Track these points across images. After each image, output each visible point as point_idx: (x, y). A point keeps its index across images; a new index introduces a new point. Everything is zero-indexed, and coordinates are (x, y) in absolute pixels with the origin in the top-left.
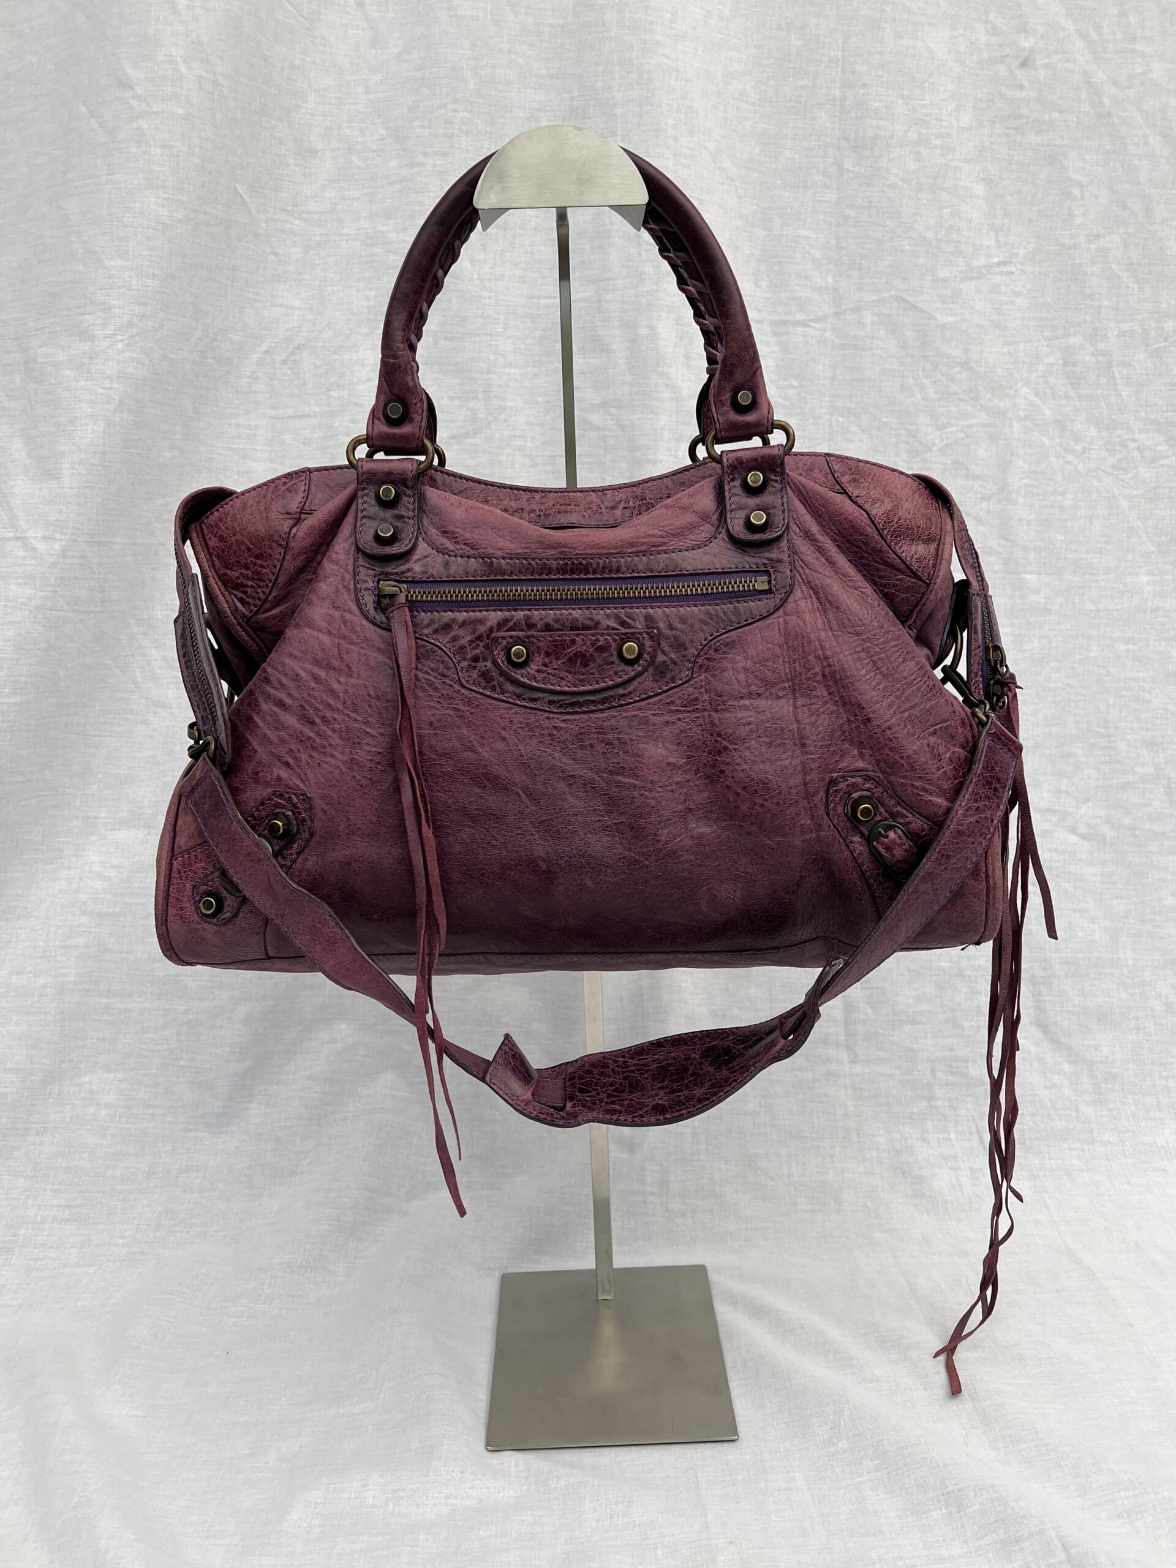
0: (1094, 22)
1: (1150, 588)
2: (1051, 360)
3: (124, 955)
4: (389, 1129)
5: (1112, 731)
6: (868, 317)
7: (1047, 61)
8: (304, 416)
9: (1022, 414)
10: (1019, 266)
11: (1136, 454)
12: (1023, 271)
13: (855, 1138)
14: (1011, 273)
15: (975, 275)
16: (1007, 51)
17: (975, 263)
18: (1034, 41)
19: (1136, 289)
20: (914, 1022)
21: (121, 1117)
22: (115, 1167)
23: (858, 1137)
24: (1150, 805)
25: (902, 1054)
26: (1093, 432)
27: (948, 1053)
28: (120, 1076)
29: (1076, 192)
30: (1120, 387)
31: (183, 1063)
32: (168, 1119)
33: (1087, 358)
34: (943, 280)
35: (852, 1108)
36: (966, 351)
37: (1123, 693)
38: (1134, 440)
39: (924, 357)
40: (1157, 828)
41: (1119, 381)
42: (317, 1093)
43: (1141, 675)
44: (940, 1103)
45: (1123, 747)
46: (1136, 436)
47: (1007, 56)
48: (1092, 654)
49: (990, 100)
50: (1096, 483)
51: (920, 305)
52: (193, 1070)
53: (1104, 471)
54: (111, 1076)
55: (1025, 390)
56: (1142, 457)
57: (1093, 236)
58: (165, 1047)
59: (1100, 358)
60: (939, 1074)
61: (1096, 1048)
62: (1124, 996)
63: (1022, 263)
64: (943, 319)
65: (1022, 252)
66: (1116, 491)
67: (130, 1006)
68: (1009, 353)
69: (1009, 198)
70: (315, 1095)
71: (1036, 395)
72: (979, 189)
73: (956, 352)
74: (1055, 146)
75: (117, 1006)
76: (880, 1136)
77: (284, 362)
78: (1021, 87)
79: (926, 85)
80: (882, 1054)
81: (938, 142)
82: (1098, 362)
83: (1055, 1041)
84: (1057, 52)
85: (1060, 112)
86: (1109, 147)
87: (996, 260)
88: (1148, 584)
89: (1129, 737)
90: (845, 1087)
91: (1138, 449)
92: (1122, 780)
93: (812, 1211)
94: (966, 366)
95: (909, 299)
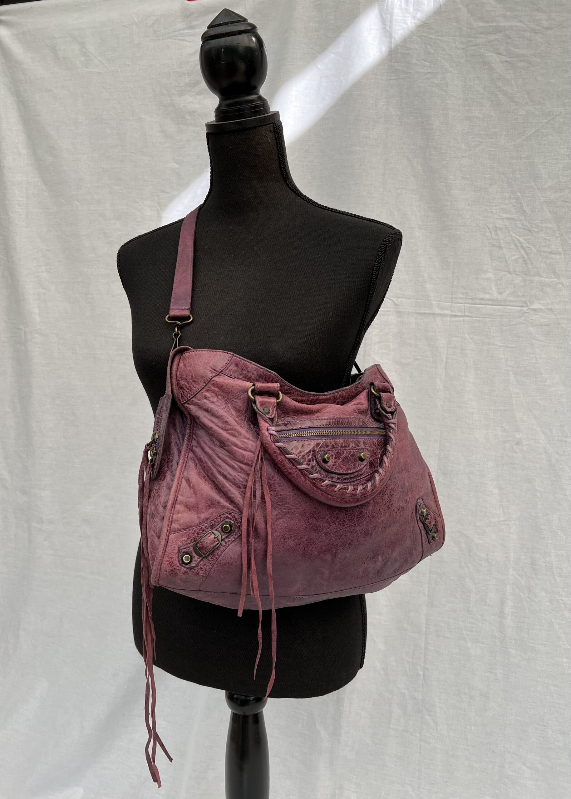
10: (513, 522)
16: (510, 439)
17: (493, 520)
29: (539, 494)
47: (510, 440)
49: (502, 457)
59: (547, 564)
72: (496, 491)
74: (530, 476)
78: (516, 452)
81: (478, 473)
82: (546, 565)
87: (502, 519)
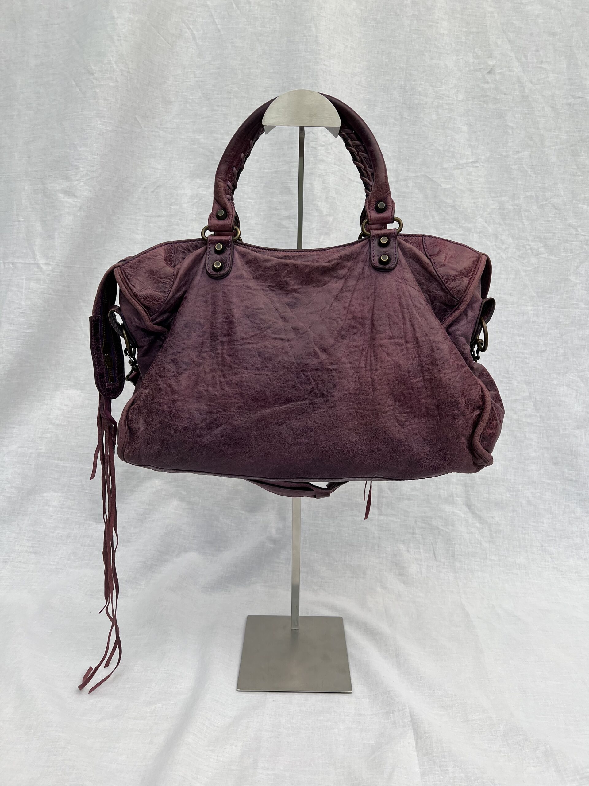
0: (524, 53)
1: (532, 312)
2: (494, 207)
3: (66, 443)
4: (172, 527)
5: (510, 376)
6: (411, 183)
7: (501, 71)
8: (159, 216)
9: (478, 230)
11: (529, 251)
12: (483, 166)
13: (376, 547)
14: (477, 167)
15: (461, 167)
18: (495, 62)
19: (534, 177)
20: (409, 499)
21: (58, 512)
22: (53, 532)
23: (378, 547)
24: (526, 410)
25: (403, 513)
26: (510, 240)
27: (424, 514)
28: (60, 494)
30: (524, 221)
31: (87, 491)
32: (79, 515)
33: (510, 207)
34: (445, 169)
35: (377, 534)
36: (454, 201)
37: (517, 359)
38: (529, 245)
39: (435, 203)
40: (529, 420)
41: (524, 218)
42: (143, 509)
43: (525, 351)
44: (417, 536)
45: (515, 383)
46: (530, 243)
48: (504, 340)
50: (510, 263)
51: (434, 179)
52: (91, 495)
53: (514, 258)
54: (56, 494)
55: (481, 219)
56: (532, 253)
57: (516, 152)
58: (80, 484)
60: (418, 523)
61: (492, 517)
62: (508, 495)
63: (482, 163)
64: (444, 186)
65: (483, 157)
66: (520, 267)
67: (67, 465)
68: (474, 203)
69: (479, 133)
70: (141, 509)
71: (486, 222)
73: (449, 201)
75: (62, 464)
76: (388, 548)
77: (153, 192)
79: (443, 81)
80: (393, 512)
83: (473, 513)
84: (506, 67)
85: (505, 94)
86: (526, 112)
88: (531, 310)
89: (518, 379)
90: (375, 525)
91: (531, 249)
92: (514, 398)
93: (352, 577)
94: (454, 207)
95: (430, 176)
